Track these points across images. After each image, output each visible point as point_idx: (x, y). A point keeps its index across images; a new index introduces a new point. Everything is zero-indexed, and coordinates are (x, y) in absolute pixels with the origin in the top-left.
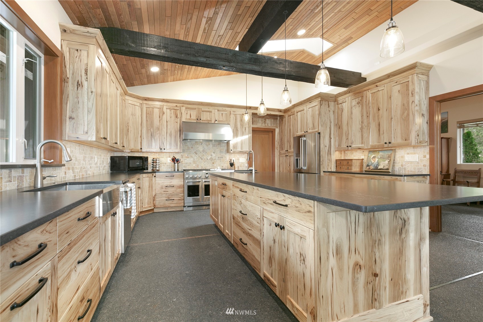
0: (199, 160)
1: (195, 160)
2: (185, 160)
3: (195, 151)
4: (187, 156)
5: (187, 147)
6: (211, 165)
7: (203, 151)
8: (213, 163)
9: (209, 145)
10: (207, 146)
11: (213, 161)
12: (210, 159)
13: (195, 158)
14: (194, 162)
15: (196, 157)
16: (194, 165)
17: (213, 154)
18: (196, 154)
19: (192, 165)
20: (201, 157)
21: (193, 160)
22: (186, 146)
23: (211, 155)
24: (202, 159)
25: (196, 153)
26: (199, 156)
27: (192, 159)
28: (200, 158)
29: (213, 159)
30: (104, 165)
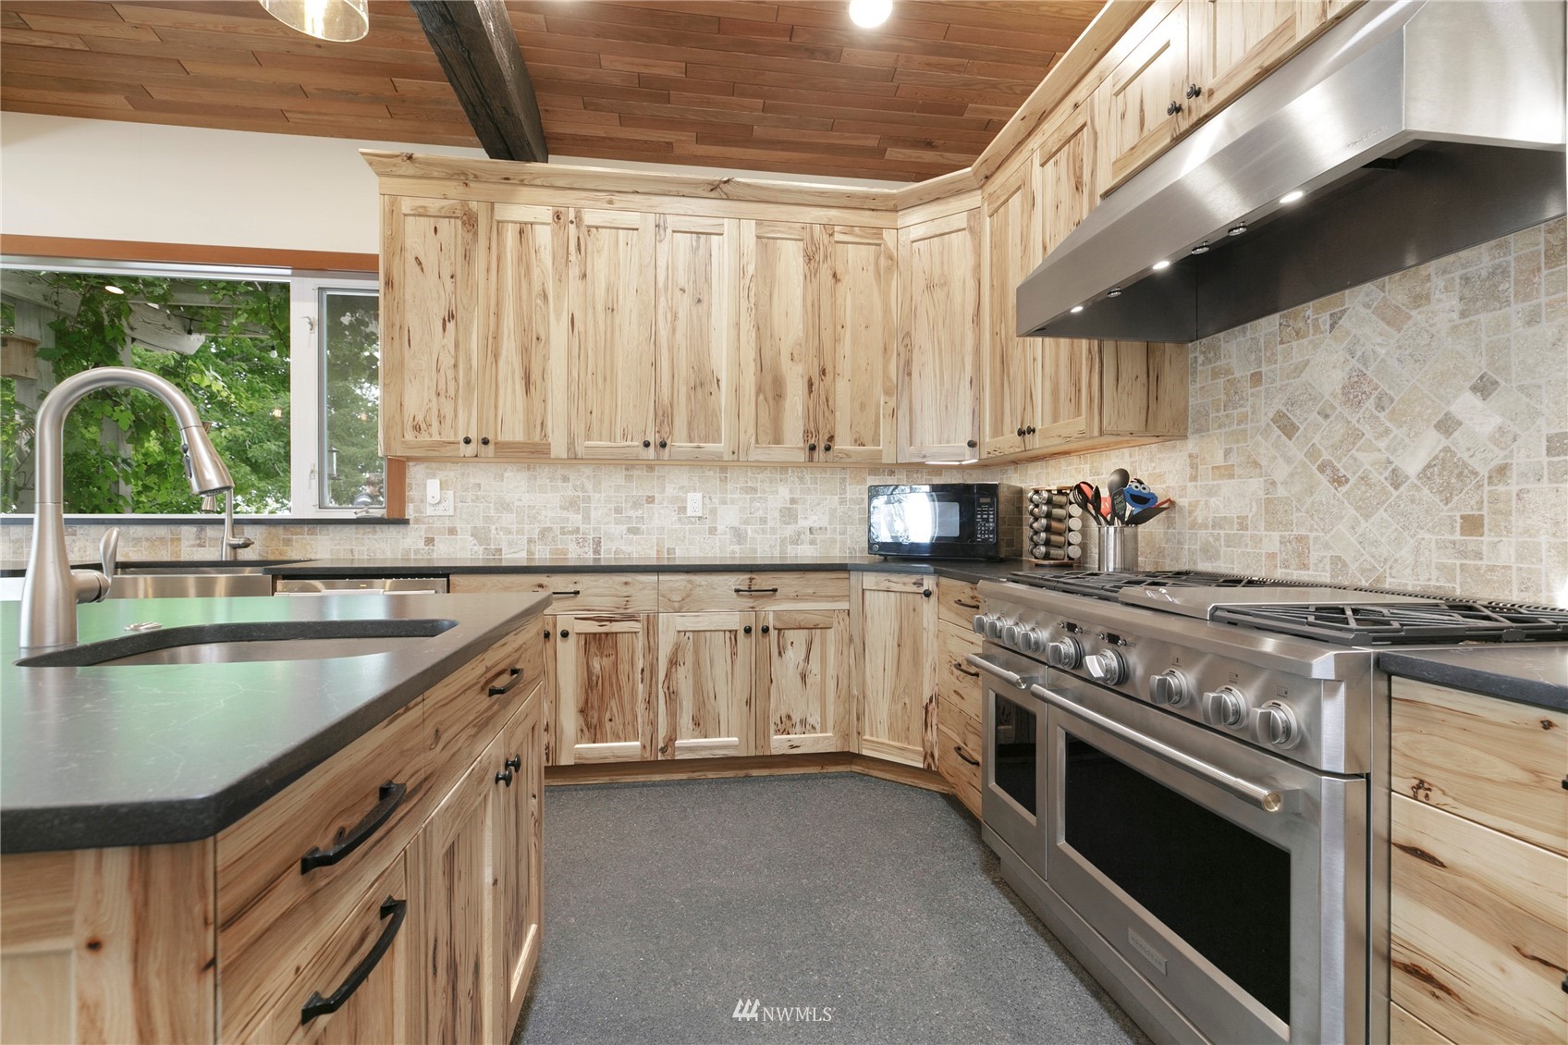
0: (1310, 490)
1: (1281, 491)
2: (1211, 492)
3: (1277, 405)
4: (1220, 460)
5: (1221, 381)
6: (1441, 546)
7: (1354, 391)
8: (1472, 525)
9: (1420, 299)
10: (1394, 318)
11: (1465, 503)
12: (1426, 473)
13: (1281, 471)
14: (1273, 510)
15: (1289, 461)
16: (1272, 541)
17: (1466, 404)
18: (1289, 429)
19: (1257, 541)
20: (1326, 456)
21: (1261, 494)
22: (1215, 375)
23: (1447, 425)
24: (1338, 481)
25: (1283, 429)
26: (1313, 453)
27: (1255, 485)
28: (1322, 469)
29: (1464, 472)
30: (803, 523)
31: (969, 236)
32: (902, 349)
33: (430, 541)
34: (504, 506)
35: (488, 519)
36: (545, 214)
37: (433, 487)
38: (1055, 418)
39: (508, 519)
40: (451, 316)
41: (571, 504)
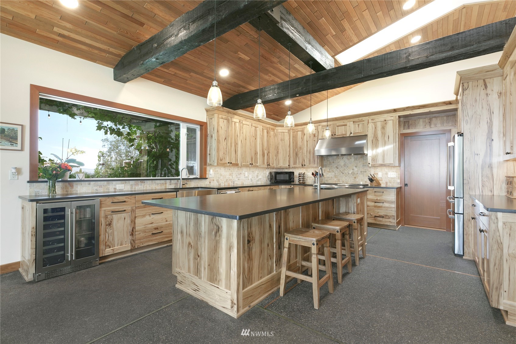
0: (340, 174)
1: (337, 174)
2: (327, 174)
3: (336, 165)
4: (328, 170)
5: (329, 162)
6: (353, 179)
7: (345, 165)
8: (355, 178)
9: (351, 158)
10: (349, 159)
11: (354, 176)
12: (351, 173)
13: (337, 172)
14: (335, 176)
15: (337, 171)
16: (335, 179)
17: (354, 168)
18: (338, 168)
19: (334, 179)
20: (342, 171)
21: (334, 174)
22: (328, 161)
23: (353, 169)
24: (343, 174)
25: (337, 168)
26: (340, 171)
27: (333, 173)
28: (341, 172)
29: (354, 173)
30: (259, 178)
31: (288, 134)
32: (277, 149)
33: (210, 182)
34: (221, 175)
35: (219, 178)
36: (238, 121)
37: (211, 171)
38: (310, 164)
39: (222, 177)
40: (226, 139)
41: (230, 175)
